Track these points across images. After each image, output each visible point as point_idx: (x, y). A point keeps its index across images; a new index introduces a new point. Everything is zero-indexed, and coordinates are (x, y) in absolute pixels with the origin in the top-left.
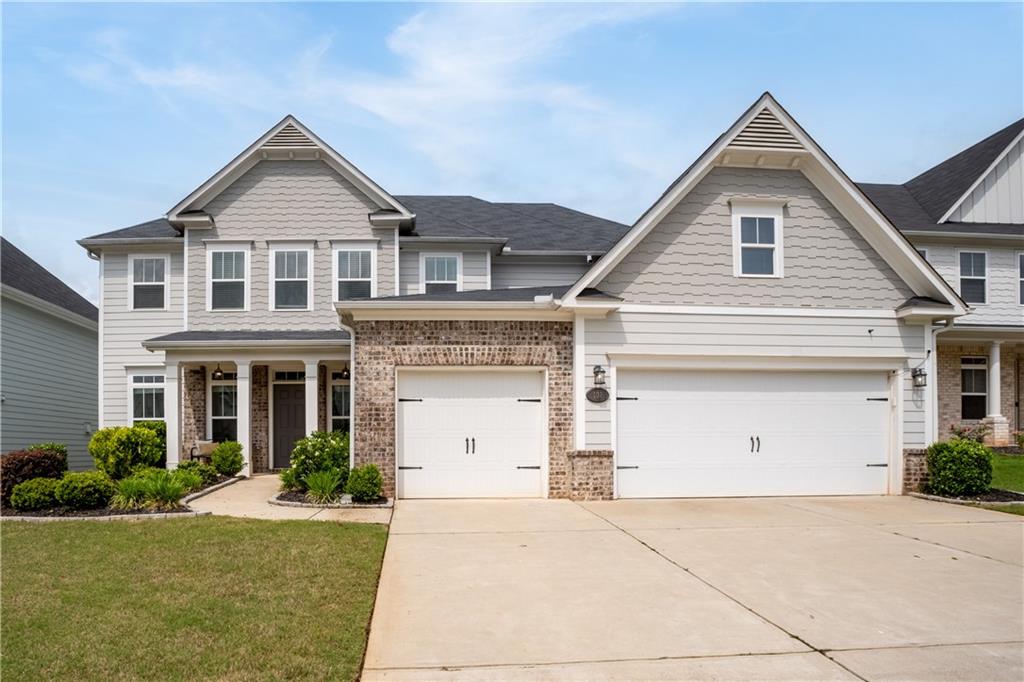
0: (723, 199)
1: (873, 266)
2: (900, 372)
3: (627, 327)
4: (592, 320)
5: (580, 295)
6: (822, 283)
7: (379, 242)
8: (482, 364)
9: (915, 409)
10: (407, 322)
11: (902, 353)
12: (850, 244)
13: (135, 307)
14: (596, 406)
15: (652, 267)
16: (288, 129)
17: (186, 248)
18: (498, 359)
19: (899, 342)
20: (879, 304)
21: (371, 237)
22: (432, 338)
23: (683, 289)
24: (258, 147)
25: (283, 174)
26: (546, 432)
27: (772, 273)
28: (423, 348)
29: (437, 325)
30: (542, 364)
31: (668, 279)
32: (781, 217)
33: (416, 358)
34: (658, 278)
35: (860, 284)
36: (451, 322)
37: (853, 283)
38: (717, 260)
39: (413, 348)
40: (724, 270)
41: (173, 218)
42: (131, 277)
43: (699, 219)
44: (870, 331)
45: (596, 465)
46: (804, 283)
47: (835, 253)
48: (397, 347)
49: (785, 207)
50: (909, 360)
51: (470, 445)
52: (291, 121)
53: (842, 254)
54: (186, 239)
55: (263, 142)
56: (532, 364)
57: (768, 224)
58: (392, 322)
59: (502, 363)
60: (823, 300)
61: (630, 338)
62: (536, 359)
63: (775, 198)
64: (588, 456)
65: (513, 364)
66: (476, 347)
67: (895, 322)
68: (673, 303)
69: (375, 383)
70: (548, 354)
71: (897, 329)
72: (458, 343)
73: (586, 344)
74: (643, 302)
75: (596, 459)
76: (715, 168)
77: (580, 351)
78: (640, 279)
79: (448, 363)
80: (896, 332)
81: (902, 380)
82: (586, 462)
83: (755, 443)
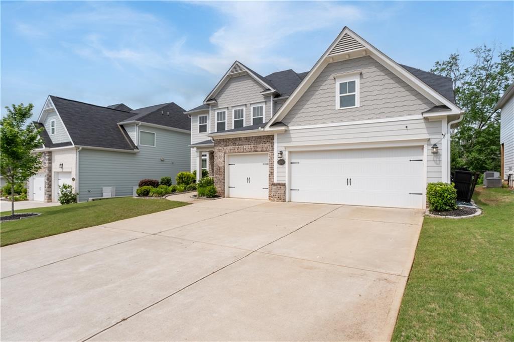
0: (331, 77)
1: (409, 94)
2: (425, 146)
3: (292, 135)
4: (280, 134)
5: (271, 126)
6: (379, 107)
7: (266, 102)
8: (248, 152)
9: (435, 165)
10: (227, 139)
11: (427, 137)
12: (396, 85)
13: (200, 132)
14: (281, 166)
15: (302, 111)
16: (236, 66)
17: (210, 112)
18: (253, 150)
19: (425, 131)
20: (412, 112)
21: (263, 100)
22: (234, 144)
23: (314, 118)
24: (227, 74)
25: (237, 82)
26: (268, 176)
27: (355, 105)
28: (231, 147)
29: (235, 139)
30: (266, 151)
31: (308, 114)
32: (359, 79)
33: (229, 151)
34: (304, 115)
35: (401, 104)
36: (239, 138)
37: (397, 104)
38: (328, 104)
39: (229, 147)
40: (332, 108)
41: (205, 103)
42: (199, 123)
43: (321, 88)
44: (407, 127)
45: (279, 188)
46: (370, 108)
47: (387, 91)
48: (225, 148)
49: (361, 74)
50: (431, 140)
51: (248, 180)
52: (237, 63)
53: (391, 91)
54: (210, 109)
55: (229, 72)
56: (263, 151)
57: (353, 84)
58: (224, 139)
59: (254, 151)
60: (380, 115)
61: (293, 140)
62: (264, 149)
63: (356, 72)
64: (276, 185)
65: (257, 151)
66: (246, 146)
67: (423, 121)
68: (310, 124)
69: (219, 159)
70: (268, 147)
71: (424, 124)
72: (241, 145)
73: (278, 143)
74: (298, 125)
75: (279, 186)
76: (329, 64)
77: (276, 145)
78: (297, 116)
79: (238, 152)
80: (424, 125)
81: (427, 150)
82: (275, 187)
83: (349, 181)
